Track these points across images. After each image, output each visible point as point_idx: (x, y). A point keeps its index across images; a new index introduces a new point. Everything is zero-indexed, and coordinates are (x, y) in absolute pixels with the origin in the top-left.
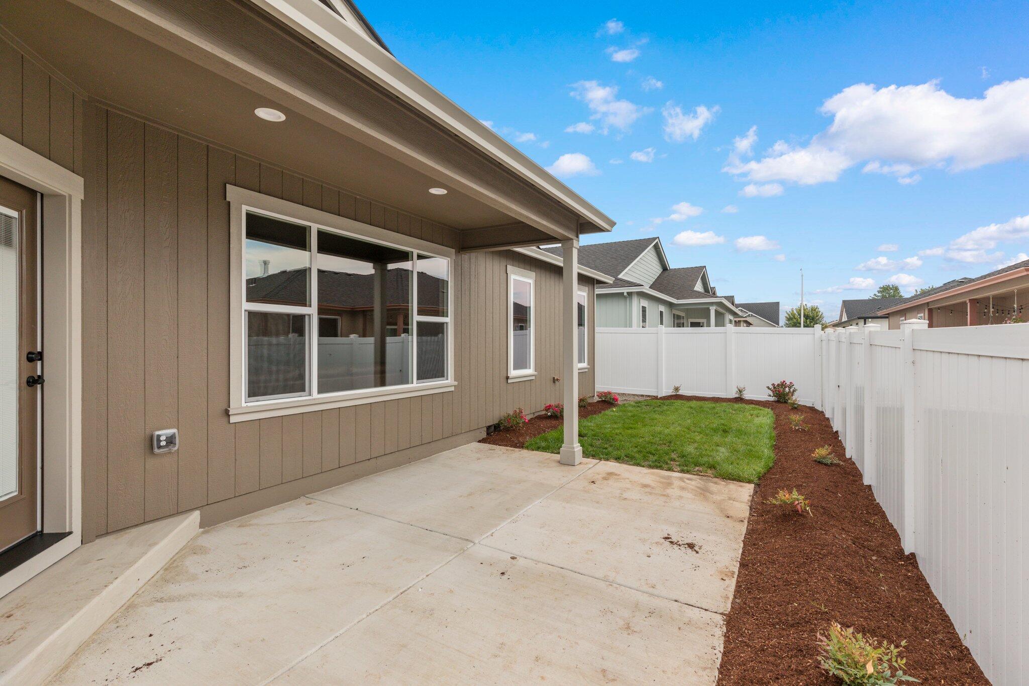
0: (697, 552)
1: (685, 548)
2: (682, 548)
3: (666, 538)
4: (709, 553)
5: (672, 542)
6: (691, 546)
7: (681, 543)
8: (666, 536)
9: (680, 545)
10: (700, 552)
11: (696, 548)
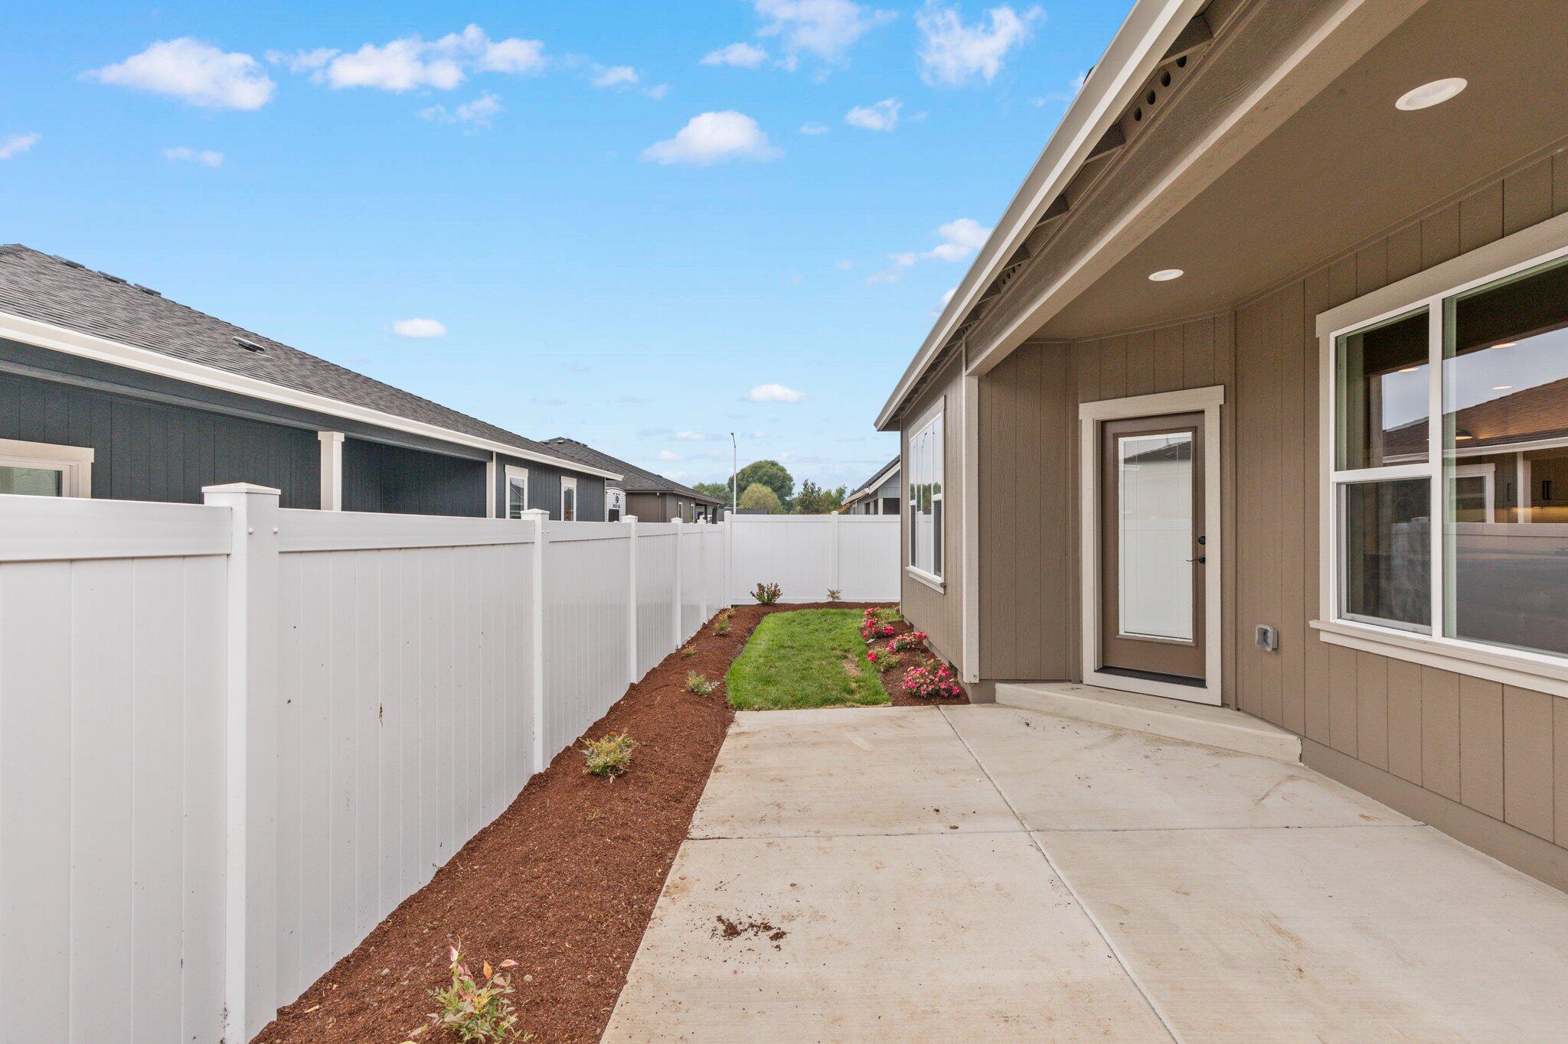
0: (719, 919)
1: (740, 923)
2: (746, 921)
3: (779, 936)
4: (699, 923)
5: (767, 928)
6: (732, 931)
7: (751, 933)
8: (781, 942)
9: (752, 926)
10: (715, 920)
11: (721, 927)
